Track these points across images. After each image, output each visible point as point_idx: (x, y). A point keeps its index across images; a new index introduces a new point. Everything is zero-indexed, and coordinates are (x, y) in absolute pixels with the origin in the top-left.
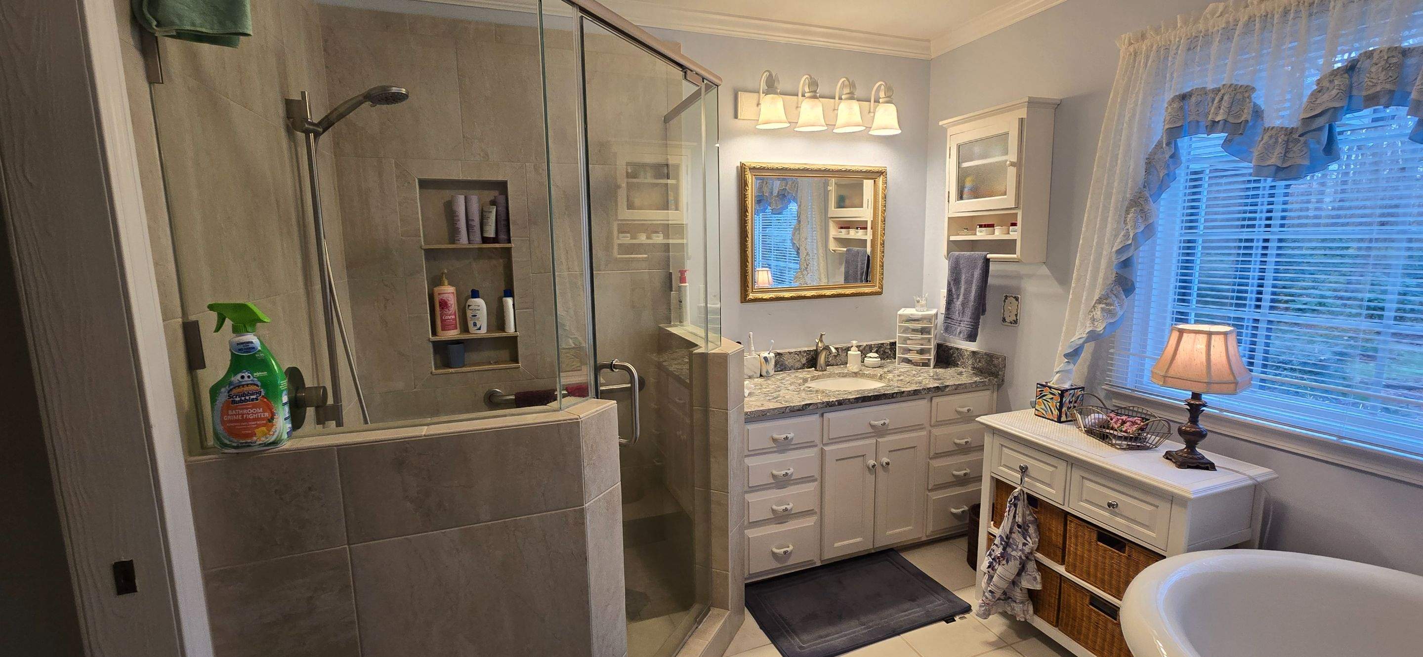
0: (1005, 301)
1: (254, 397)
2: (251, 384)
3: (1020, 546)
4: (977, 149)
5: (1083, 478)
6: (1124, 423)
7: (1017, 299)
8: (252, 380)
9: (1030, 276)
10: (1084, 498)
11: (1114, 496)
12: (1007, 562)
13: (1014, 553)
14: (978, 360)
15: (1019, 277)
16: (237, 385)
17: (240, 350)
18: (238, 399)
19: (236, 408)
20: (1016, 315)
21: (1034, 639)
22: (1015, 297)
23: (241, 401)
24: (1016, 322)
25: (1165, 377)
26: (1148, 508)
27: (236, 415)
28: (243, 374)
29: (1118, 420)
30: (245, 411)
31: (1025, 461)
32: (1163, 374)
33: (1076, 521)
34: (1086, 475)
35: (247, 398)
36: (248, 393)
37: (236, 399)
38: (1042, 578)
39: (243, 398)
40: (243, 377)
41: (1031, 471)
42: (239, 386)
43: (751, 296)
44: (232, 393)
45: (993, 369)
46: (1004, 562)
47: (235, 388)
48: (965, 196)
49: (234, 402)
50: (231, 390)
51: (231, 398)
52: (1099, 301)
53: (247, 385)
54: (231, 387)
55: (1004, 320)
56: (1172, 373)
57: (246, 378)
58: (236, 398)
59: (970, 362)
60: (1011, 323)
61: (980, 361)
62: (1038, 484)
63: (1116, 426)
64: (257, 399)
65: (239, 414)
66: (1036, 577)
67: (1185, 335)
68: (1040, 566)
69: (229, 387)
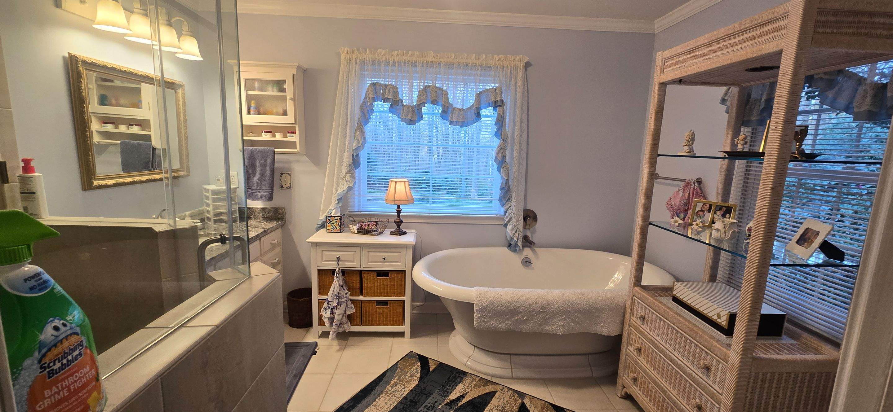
0: (281, 176)
1: (77, 352)
2: (71, 335)
3: (345, 296)
4: (256, 85)
5: (368, 252)
6: (369, 225)
7: (289, 175)
8: (71, 328)
9: (297, 161)
10: (370, 260)
11: (383, 255)
12: (341, 306)
13: (343, 300)
14: (267, 212)
15: (289, 162)
16: (52, 343)
17: (32, 289)
18: (58, 365)
19: (55, 383)
20: (290, 184)
21: (350, 338)
22: (288, 174)
23: (63, 366)
24: (290, 187)
25: (394, 201)
26: (398, 254)
27: (58, 393)
28: (53, 324)
29: (366, 225)
30: (71, 379)
31: (338, 254)
32: (393, 200)
33: (367, 272)
34: (370, 250)
35: (70, 358)
36: (70, 350)
37: (55, 368)
38: (354, 307)
39: (65, 361)
40: (56, 328)
41: (342, 258)
42: (55, 345)
43: (96, 183)
44: (47, 360)
45: (279, 216)
46: (339, 307)
47: (50, 350)
48: (252, 112)
49: (52, 373)
50: (44, 355)
51: (45, 368)
52: (348, 173)
53: (66, 338)
54: (44, 351)
55: (282, 187)
56: (396, 198)
57: (63, 329)
58: (54, 364)
59: (261, 215)
60: (287, 188)
61: (268, 213)
62: (346, 263)
63: (366, 228)
64: (80, 354)
65: (63, 389)
66: (352, 307)
67: (397, 183)
68: (352, 301)
69: (40, 352)
